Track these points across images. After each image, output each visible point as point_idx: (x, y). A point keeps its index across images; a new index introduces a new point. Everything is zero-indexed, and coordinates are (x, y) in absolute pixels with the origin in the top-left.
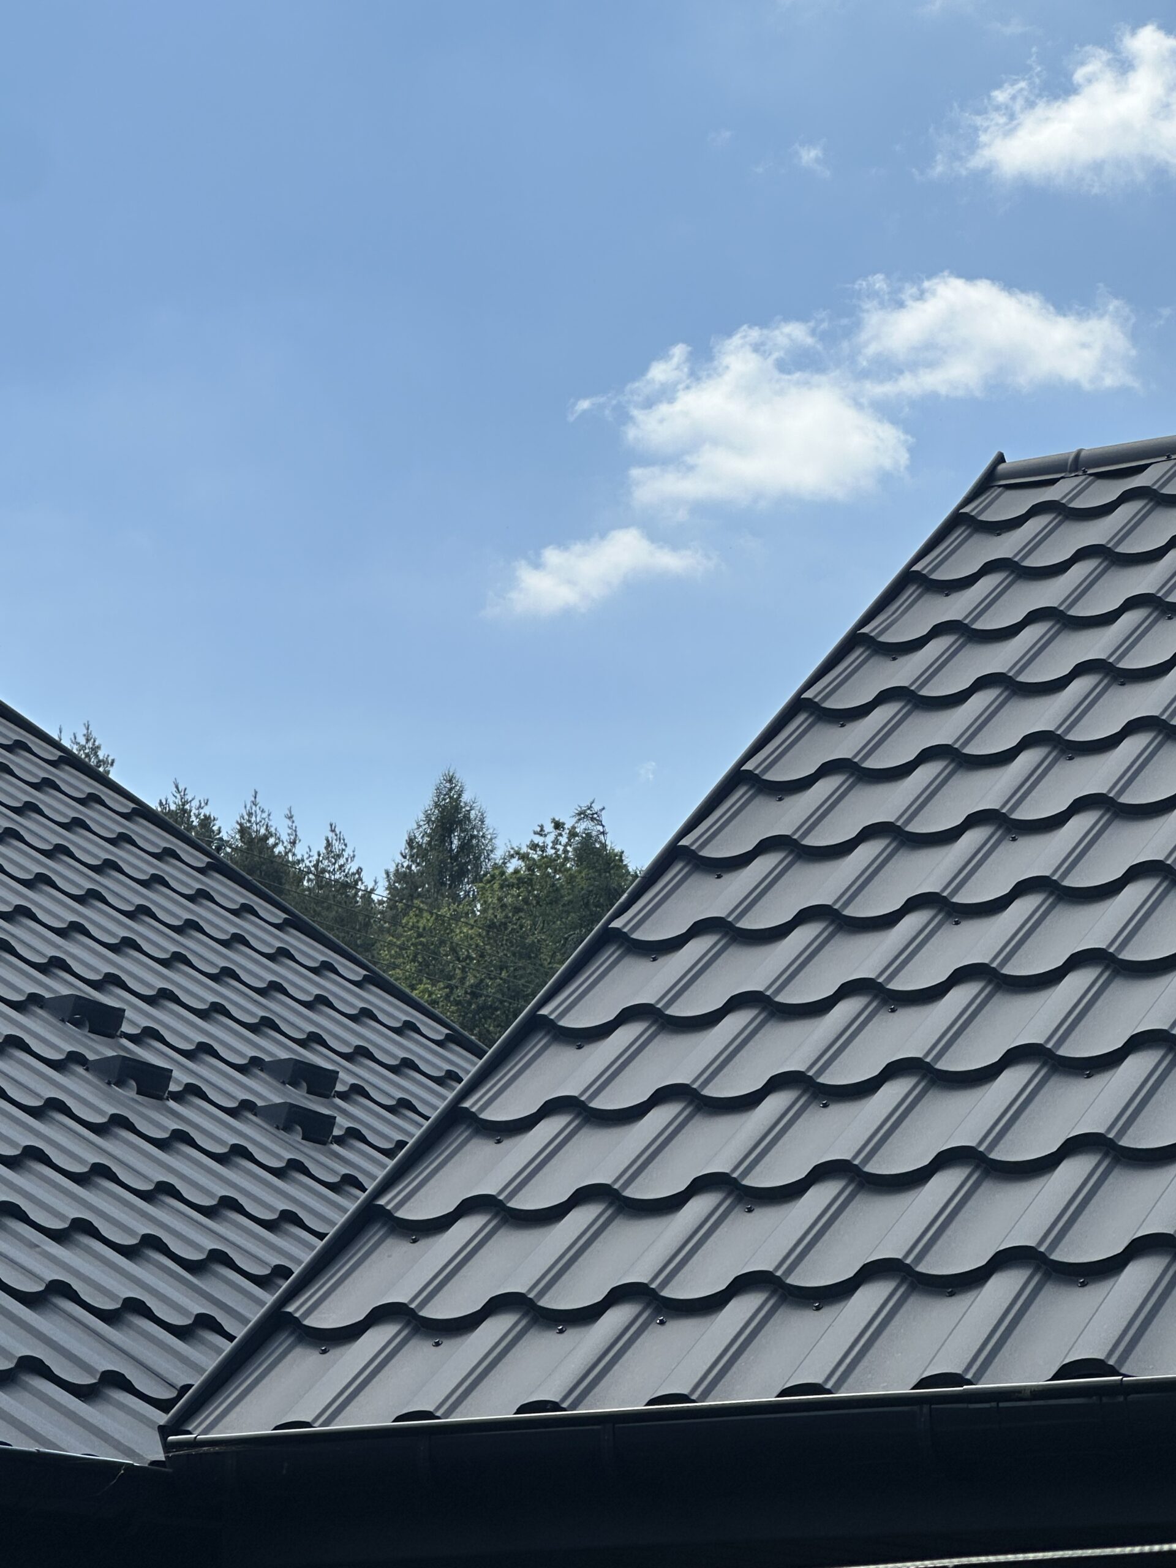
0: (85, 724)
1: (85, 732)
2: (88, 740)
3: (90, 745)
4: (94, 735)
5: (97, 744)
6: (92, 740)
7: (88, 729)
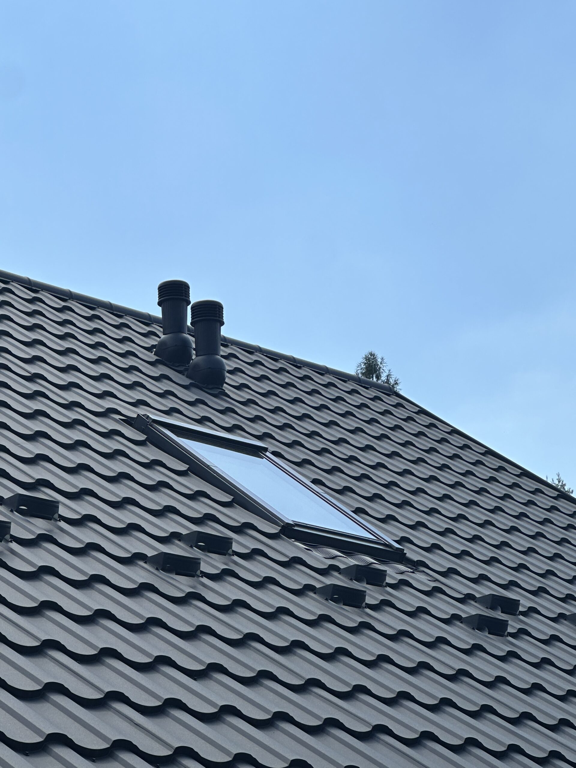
0: (557, 474)
1: (558, 478)
2: (559, 482)
3: (560, 484)
4: (562, 479)
5: (564, 483)
6: (561, 482)
7: (559, 476)
